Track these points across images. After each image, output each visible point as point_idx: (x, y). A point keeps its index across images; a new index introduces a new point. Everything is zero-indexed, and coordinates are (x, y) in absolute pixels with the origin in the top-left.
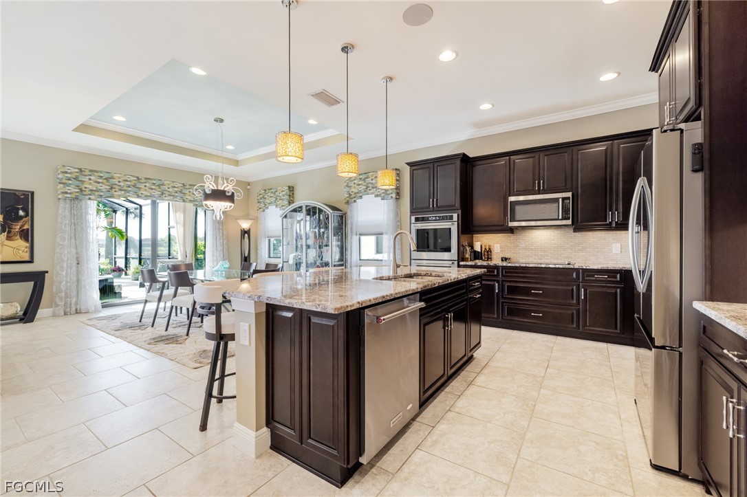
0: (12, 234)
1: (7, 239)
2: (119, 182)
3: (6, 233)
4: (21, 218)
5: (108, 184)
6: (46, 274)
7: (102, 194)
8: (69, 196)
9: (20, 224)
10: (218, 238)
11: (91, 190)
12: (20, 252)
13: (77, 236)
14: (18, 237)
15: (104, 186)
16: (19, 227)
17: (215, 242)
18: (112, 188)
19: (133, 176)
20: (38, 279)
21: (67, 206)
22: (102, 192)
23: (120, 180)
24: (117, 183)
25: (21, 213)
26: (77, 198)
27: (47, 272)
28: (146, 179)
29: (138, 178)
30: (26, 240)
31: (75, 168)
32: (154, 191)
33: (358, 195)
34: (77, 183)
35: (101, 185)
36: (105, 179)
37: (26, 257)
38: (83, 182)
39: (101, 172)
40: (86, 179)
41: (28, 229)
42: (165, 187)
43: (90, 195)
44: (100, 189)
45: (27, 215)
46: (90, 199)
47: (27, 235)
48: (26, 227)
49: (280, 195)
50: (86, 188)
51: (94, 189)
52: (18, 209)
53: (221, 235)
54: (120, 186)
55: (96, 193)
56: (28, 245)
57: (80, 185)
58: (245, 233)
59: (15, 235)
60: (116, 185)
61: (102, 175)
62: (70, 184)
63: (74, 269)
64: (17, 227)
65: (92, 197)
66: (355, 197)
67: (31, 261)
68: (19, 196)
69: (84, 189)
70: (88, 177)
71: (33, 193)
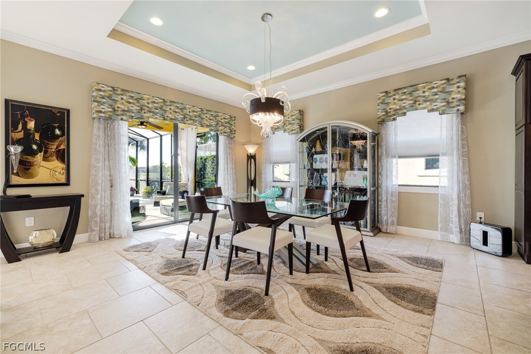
0: (48, 154)
1: (43, 160)
2: (148, 103)
3: (42, 153)
4: (57, 137)
5: (139, 105)
6: (82, 198)
7: (133, 115)
8: (102, 115)
9: (56, 143)
10: (229, 162)
11: (123, 110)
12: (57, 174)
13: (110, 157)
14: (54, 158)
15: (134, 106)
16: (55, 147)
17: (226, 165)
18: (141, 109)
19: (160, 98)
20: (74, 203)
21: (102, 126)
22: (133, 112)
23: (149, 102)
24: (146, 104)
25: (57, 132)
26: (110, 118)
27: (83, 196)
28: (171, 102)
29: (164, 100)
30: (63, 161)
31: (108, 86)
32: (177, 114)
33: (400, 112)
34: (110, 102)
35: (132, 105)
36: (136, 99)
37: (63, 180)
38: (115, 101)
39: (132, 92)
40: (118, 98)
41: (64, 149)
42: (187, 111)
43: (123, 115)
44: (131, 110)
45: (63, 135)
46: (122, 119)
47: (63, 156)
48: (62, 147)
49: (290, 119)
50: (118, 107)
51: (126, 109)
52: (55, 128)
53: (231, 159)
54: (148, 107)
55: (128, 114)
56: (64, 166)
57: (113, 104)
58: (251, 157)
59: (51, 155)
60: (145, 106)
61: (133, 95)
62: (104, 103)
63: (108, 192)
64: (53, 147)
65: (124, 118)
66: (394, 115)
67: (67, 184)
68: (55, 114)
69: (116, 109)
70: (120, 97)
71: (68, 111)
